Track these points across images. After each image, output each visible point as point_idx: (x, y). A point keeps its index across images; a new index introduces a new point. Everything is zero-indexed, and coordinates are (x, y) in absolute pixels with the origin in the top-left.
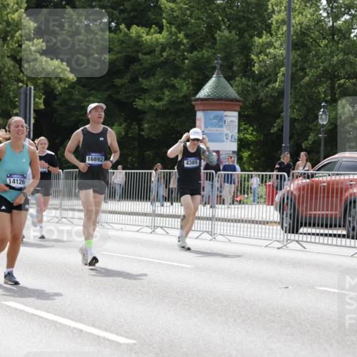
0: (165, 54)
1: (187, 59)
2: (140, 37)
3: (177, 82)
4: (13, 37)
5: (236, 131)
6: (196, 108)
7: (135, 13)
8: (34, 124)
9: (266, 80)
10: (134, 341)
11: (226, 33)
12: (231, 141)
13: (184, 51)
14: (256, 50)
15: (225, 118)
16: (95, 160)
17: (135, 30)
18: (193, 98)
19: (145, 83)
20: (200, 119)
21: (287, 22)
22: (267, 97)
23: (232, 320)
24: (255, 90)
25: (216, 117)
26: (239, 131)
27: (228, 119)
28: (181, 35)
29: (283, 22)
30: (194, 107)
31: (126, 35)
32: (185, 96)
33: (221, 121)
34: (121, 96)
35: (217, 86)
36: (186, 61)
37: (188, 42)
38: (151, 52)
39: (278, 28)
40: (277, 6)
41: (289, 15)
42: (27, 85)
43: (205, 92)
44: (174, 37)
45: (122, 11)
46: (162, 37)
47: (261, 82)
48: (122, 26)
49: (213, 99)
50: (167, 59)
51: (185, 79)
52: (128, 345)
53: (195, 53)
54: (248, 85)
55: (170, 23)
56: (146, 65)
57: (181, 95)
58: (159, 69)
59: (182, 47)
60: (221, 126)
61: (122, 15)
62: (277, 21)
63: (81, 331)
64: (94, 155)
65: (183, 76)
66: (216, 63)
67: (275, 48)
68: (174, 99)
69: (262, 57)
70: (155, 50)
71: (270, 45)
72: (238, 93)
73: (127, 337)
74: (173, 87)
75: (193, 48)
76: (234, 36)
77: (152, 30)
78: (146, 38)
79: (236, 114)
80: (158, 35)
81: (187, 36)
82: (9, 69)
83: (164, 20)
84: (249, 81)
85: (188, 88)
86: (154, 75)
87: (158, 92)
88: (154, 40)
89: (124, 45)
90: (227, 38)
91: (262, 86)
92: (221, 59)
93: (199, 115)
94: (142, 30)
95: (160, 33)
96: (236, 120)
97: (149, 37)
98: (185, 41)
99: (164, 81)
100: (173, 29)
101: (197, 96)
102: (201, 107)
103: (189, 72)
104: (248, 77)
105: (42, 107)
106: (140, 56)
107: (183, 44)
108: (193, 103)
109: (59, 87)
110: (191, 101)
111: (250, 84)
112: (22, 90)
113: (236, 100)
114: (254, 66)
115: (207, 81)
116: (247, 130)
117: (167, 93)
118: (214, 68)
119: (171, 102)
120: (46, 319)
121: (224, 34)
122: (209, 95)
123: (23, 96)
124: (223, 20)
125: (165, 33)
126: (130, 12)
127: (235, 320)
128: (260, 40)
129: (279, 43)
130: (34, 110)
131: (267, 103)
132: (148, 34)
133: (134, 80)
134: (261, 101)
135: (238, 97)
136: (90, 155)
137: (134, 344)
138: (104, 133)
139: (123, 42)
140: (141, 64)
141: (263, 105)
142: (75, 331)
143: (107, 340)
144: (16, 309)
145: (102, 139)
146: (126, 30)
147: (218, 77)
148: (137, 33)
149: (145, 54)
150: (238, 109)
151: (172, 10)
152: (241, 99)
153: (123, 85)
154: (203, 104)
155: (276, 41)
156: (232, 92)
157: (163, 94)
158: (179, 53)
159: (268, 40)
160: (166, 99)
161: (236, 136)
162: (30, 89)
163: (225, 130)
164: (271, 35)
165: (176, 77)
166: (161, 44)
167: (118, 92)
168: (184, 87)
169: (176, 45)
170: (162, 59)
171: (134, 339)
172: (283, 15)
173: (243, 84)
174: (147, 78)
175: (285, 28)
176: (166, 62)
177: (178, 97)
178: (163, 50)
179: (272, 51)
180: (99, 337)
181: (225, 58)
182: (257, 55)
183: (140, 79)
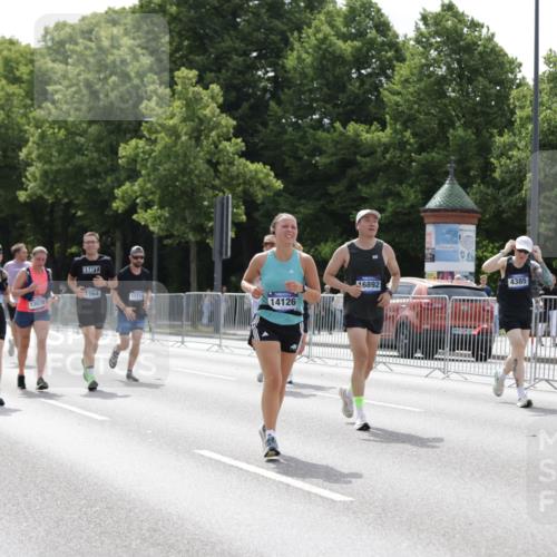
0: (388, 156)
1: (414, 161)
2: (358, 135)
3: (403, 189)
4: (207, 137)
5: (474, 248)
6: (426, 221)
7: (353, 107)
8: (232, 239)
9: (509, 188)
10: (350, 499)
11: (460, 132)
12: (468, 260)
13: (410, 152)
14: (496, 152)
15: (460, 233)
16: (369, 285)
17: (352, 126)
18: (422, 209)
19: (365, 191)
20: (430, 234)
21: (533, 119)
22: (510, 207)
23: (469, 474)
24: (495, 199)
25: (448, 232)
26: (477, 248)
27: (464, 234)
28: (408, 134)
29: (529, 119)
30: (422, 219)
31: (342, 134)
32: (412, 206)
33: (455, 236)
34: (337, 205)
35: (450, 195)
36: (414, 164)
37: (416, 142)
38: (371, 153)
39: (522, 126)
40: (519, 100)
41: (535, 111)
42: (224, 193)
43: (436, 201)
44: (399, 136)
45: (335, 105)
46: (384, 136)
47: (503, 190)
48: (337, 125)
49: (446, 210)
50: (391, 162)
51: (412, 186)
52: (344, 502)
53: (424, 154)
54: (487, 194)
55: (395, 119)
56: (365, 169)
57: (407, 204)
58: (381, 174)
59: (408, 147)
60: (456, 243)
61: (336, 110)
62: (521, 119)
63: (288, 485)
64: (366, 279)
65: (410, 182)
66: (450, 167)
67: (519, 149)
68: (399, 210)
69: (503, 161)
70: (376, 152)
71: (513, 146)
72: (476, 203)
73: (342, 494)
74: (398, 195)
75: (422, 149)
76: (469, 134)
77: (373, 128)
78: (366, 136)
79: (473, 228)
80: (380, 134)
81: (415, 135)
82: (201, 171)
83: (387, 116)
84: (488, 188)
85: (416, 197)
86: (375, 181)
87: (381, 201)
88: (376, 138)
89: (339, 146)
90: (461, 138)
91: (504, 194)
92: (455, 162)
93: (430, 229)
94: (361, 128)
95: (383, 130)
96: (473, 234)
97: (369, 136)
98: (412, 141)
99: (387, 189)
100: (398, 127)
101: (427, 207)
102: (432, 220)
103: (417, 176)
104: (487, 184)
105: (244, 218)
106: (358, 158)
107: (410, 144)
108: (422, 214)
109: (260, 195)
110: (419, 212)
111: (489, 191)
112: (218, 199)
113: (473, 211)
114: (494, 171)
115: (439, 188)
116: (487, 246)
117: (390, 203)
118: (447, 174)
119: (395, 214)
120: (247, 472)
121: (459, 132)
122: (441, 205)
123: (219, 206)
124: (457, 115)
125: (389, 130)
126: (346, 105)
127: (473, 474)
128: (502, 139)
129: (523, 143)
130: (233, 223)
131: (509, 214)
132: (367, 132)
133: (351, 187)
134: (503, 212)
135: (475, 207)
136: (361, 279)
137: (352, 502)
138: (378, 249)
139: (338, 142)
140: (360, 169)
141: (505, 216)
142: (281, 486)
143: (321, 497)
144: (211, 459)
145: (375, 257)
146: (341, 129)
147: (452, 184)
148: (355, 131)
149: (364, 156)
150: (476, 221)
151: (397, 104)
152: (480, 210)
153: (338, 193)
154: (435, 216)
155: (520, 141)
156: (468, 201)
157: (386, 203)
158: (405, 155)
159: (511, 140)
160: (390, 209)
161: (474, 254)
162: (228, 198)
163: (460, 247)
164: (514, 135)
165: (401, 183)
166: (384, 144)
167: (332, 202)
168: (411, 195)
169: (402, 145)
170: (385, 161)
171: (351, 496)
172: (528, 111)
173: (481, 192)
174: (367, 184)
175: (530, 127)
176: (389, 165)
177: (403, 208)
178: (386, 150)
179: (515, 153)
180: (309, 493)
181: (459, 162)
182: (498, 158)
183: (359, 186)
